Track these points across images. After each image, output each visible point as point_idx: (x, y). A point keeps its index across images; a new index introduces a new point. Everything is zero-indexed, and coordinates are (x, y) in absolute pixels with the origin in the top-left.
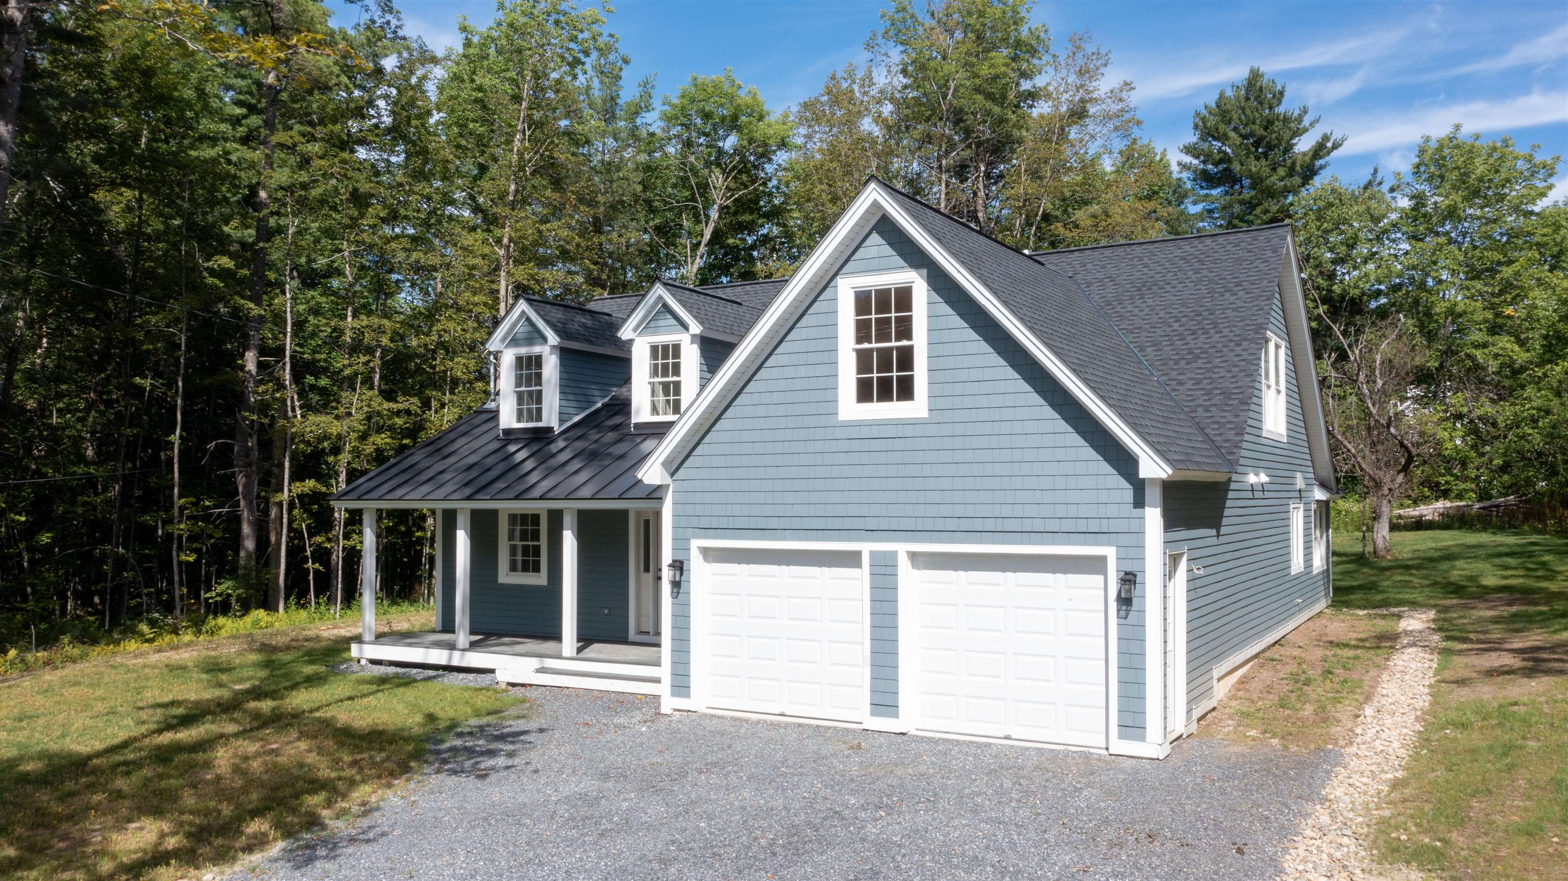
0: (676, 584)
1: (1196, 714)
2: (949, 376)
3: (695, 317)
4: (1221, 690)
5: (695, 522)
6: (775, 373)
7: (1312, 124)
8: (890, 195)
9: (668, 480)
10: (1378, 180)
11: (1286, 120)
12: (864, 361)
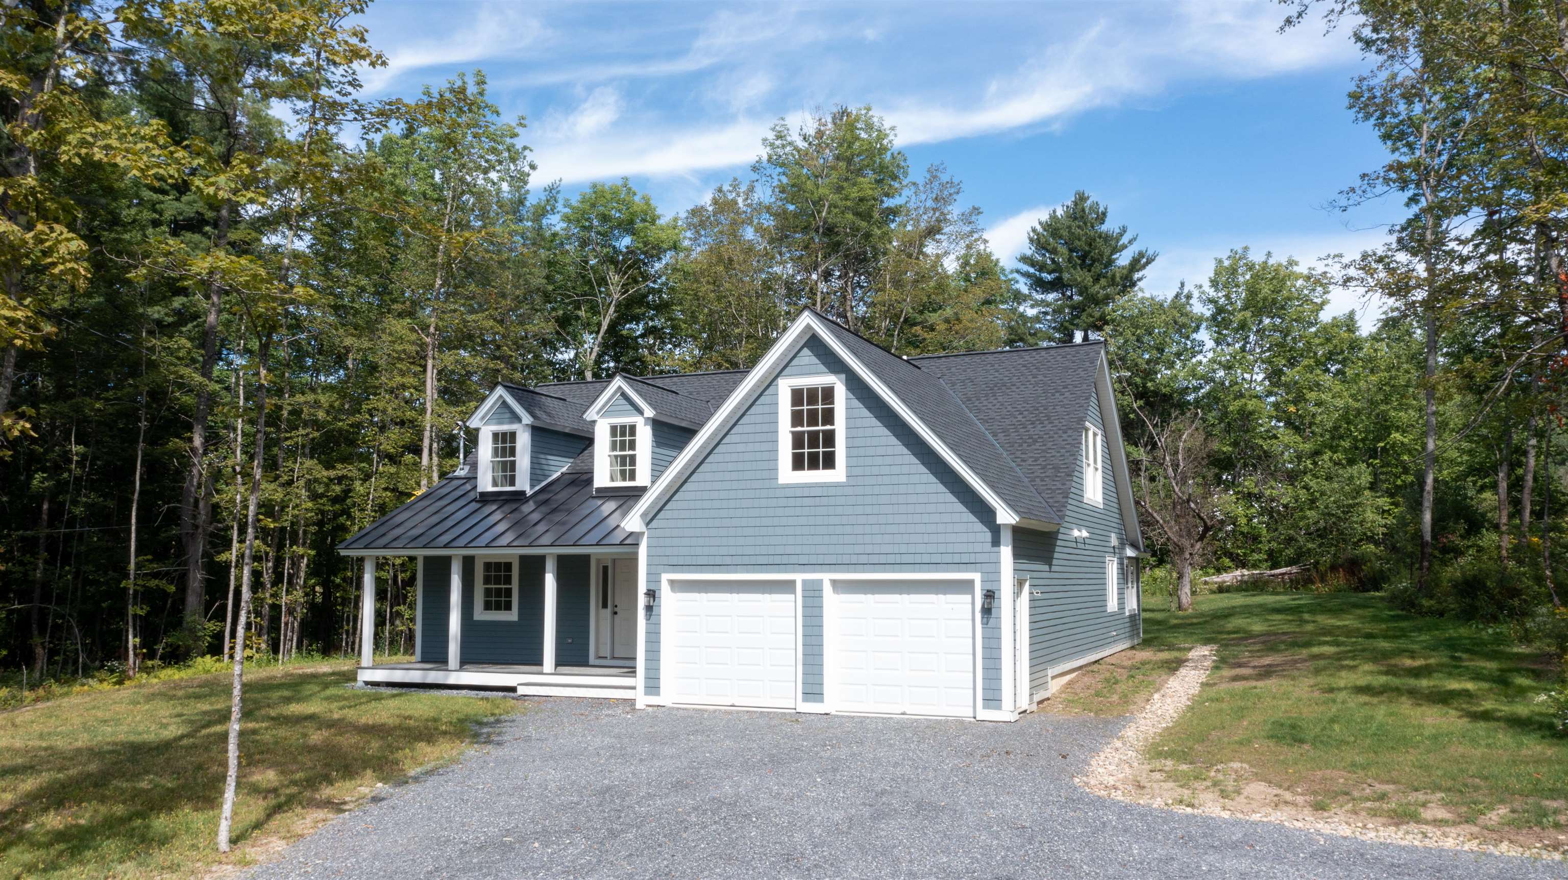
0: (649, 608)
1: (1037, 698)
2: (862, 452)
3: (650, 404)
4: (1054, 687)
5: (665, 560)
6: (730, 448)
7: (1130, 242)
8: (822, 323)
9: (644, 529)
10: (1186, 291)
11: (1107, 238)
12: (798, 440)
